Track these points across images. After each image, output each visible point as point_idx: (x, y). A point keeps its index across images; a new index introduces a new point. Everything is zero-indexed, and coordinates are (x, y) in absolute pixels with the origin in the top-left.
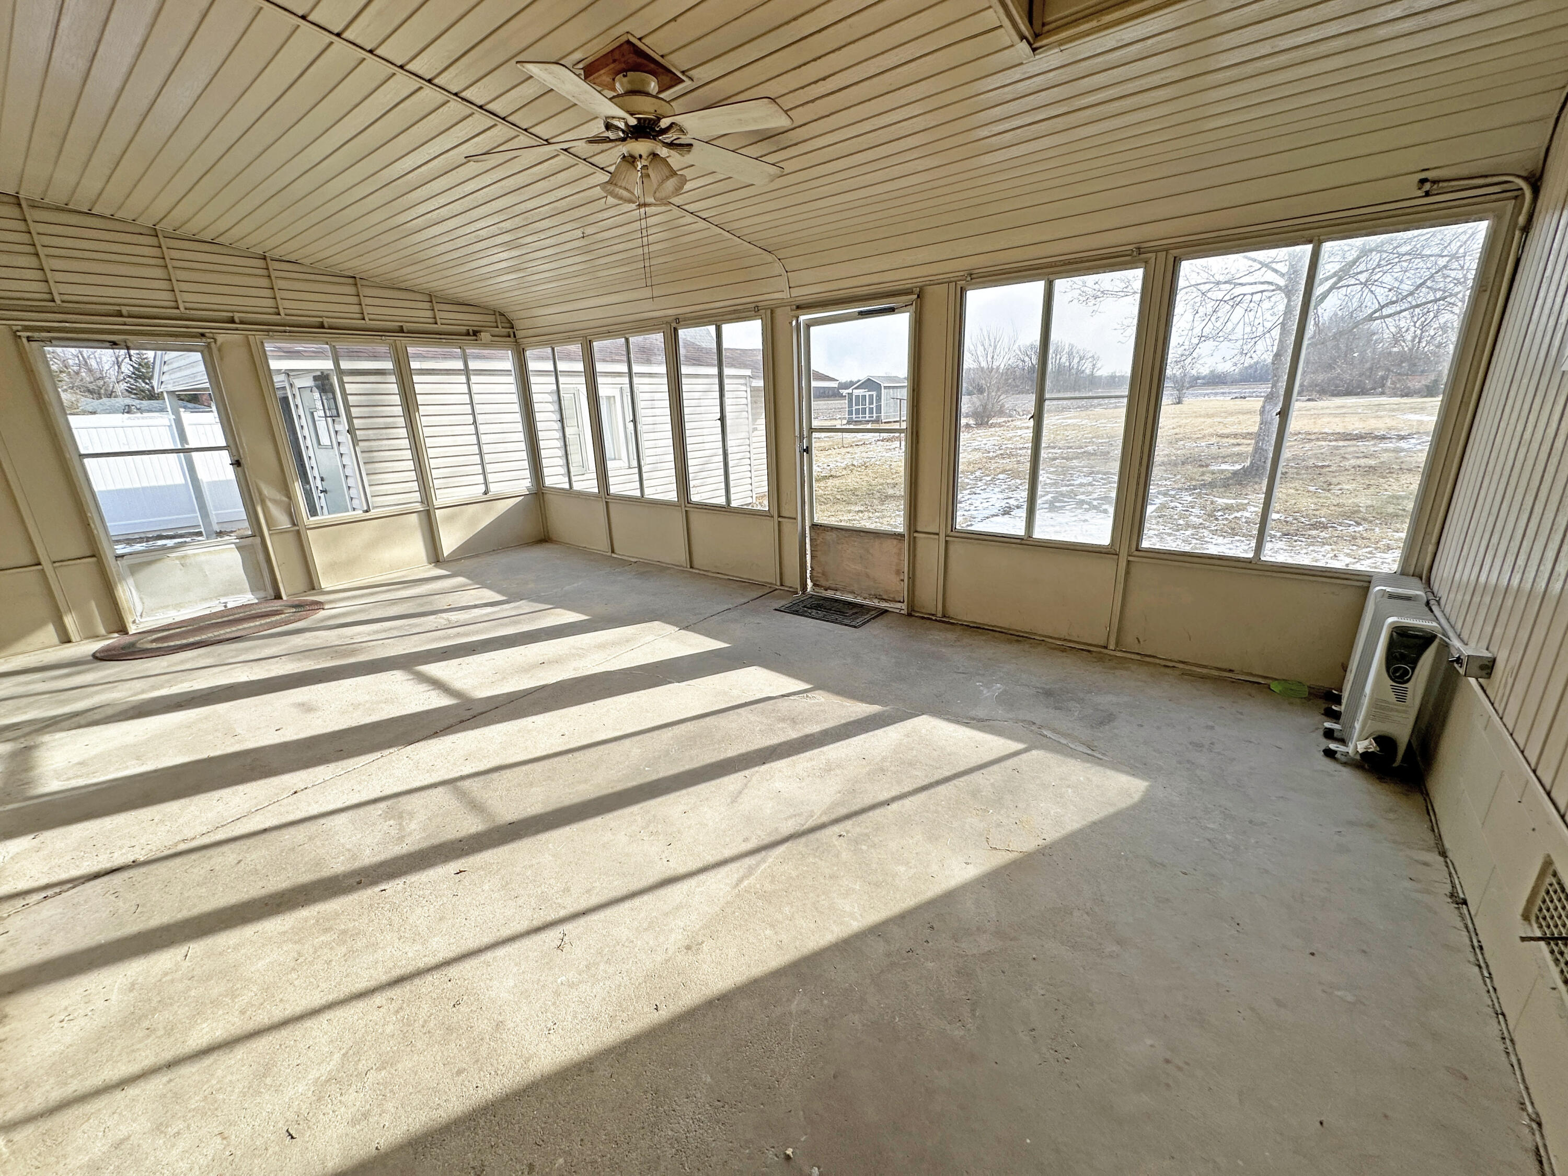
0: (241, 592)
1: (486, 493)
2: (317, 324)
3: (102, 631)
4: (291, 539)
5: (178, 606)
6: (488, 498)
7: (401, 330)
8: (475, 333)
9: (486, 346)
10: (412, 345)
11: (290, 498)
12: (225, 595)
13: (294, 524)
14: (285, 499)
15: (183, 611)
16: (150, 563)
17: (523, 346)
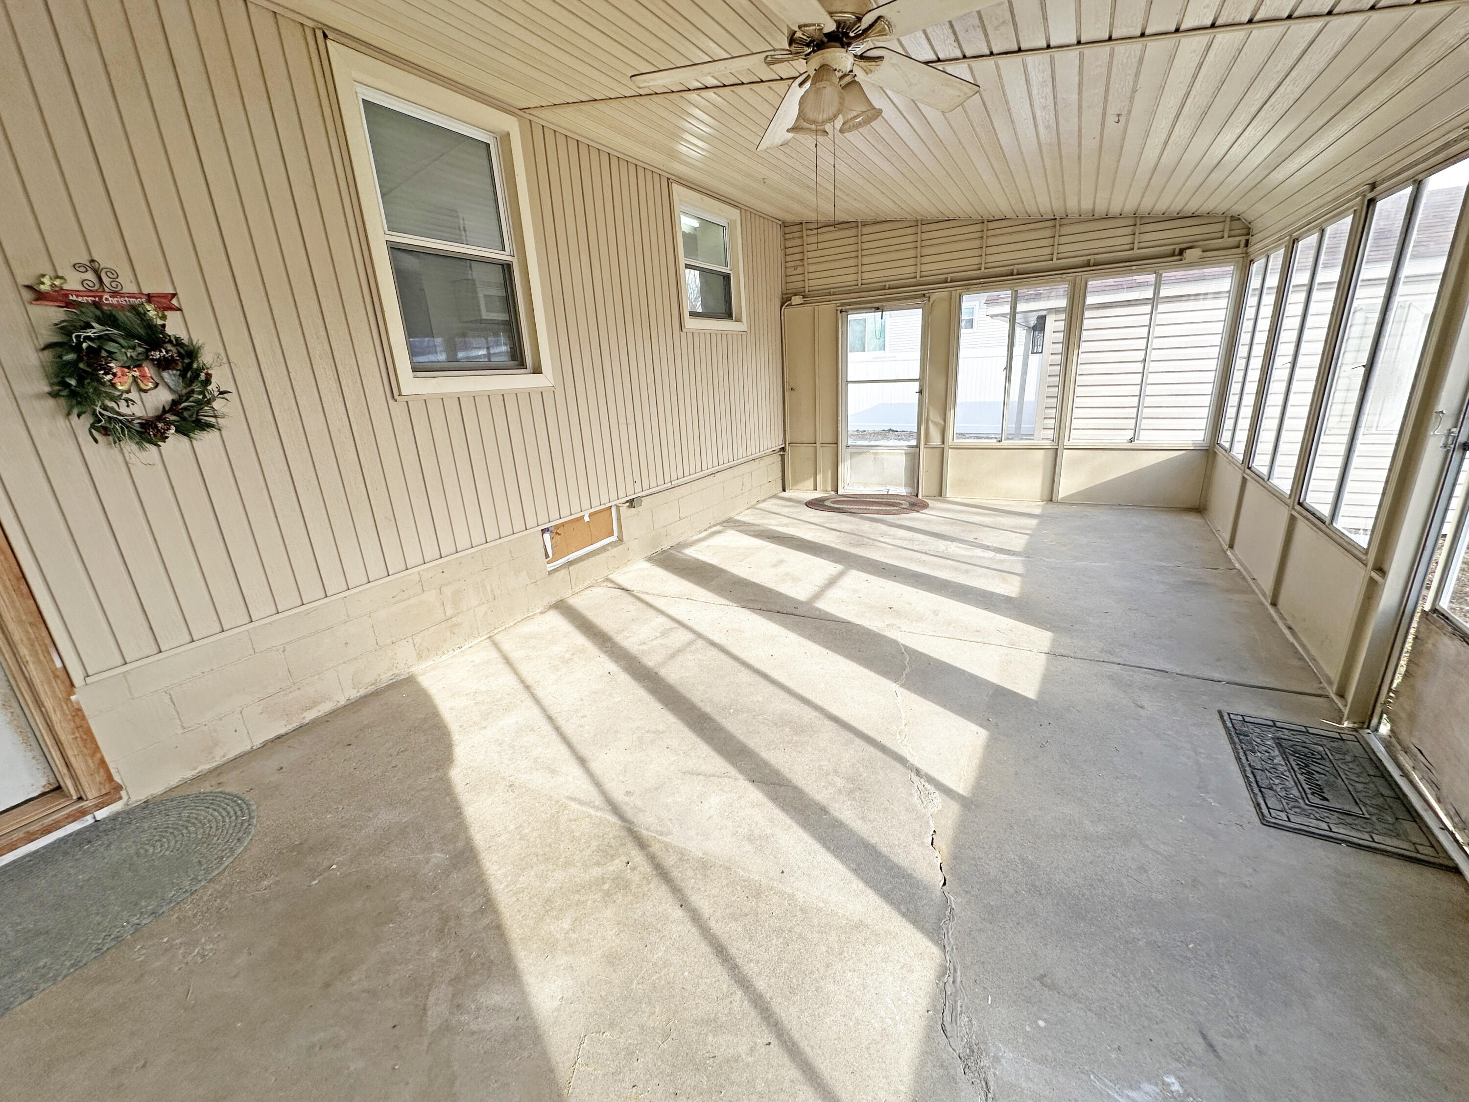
0: (899, 485)
1: (1131, 441)
2: (1009, 272)
3: (830, 489)
4: (938, 452)
5: (866, 485)
6: (1132, 448)
7: (1088, 265)
8: (1181, 252)
9: (1192, 265)
10: (1094, 278)
11: (945, 421)
12: (889, 485)
13: (943, 443)
14: (942, 422)
15: (867, 489)
16: (859, 453)
17: (1252, 257)
